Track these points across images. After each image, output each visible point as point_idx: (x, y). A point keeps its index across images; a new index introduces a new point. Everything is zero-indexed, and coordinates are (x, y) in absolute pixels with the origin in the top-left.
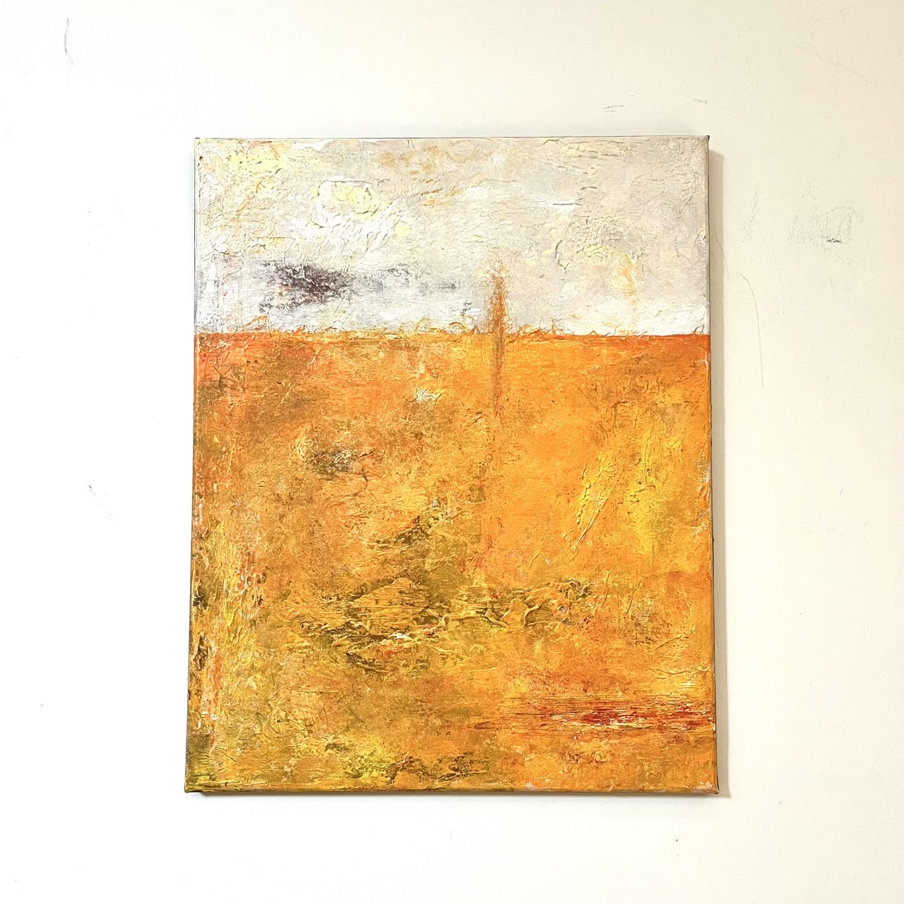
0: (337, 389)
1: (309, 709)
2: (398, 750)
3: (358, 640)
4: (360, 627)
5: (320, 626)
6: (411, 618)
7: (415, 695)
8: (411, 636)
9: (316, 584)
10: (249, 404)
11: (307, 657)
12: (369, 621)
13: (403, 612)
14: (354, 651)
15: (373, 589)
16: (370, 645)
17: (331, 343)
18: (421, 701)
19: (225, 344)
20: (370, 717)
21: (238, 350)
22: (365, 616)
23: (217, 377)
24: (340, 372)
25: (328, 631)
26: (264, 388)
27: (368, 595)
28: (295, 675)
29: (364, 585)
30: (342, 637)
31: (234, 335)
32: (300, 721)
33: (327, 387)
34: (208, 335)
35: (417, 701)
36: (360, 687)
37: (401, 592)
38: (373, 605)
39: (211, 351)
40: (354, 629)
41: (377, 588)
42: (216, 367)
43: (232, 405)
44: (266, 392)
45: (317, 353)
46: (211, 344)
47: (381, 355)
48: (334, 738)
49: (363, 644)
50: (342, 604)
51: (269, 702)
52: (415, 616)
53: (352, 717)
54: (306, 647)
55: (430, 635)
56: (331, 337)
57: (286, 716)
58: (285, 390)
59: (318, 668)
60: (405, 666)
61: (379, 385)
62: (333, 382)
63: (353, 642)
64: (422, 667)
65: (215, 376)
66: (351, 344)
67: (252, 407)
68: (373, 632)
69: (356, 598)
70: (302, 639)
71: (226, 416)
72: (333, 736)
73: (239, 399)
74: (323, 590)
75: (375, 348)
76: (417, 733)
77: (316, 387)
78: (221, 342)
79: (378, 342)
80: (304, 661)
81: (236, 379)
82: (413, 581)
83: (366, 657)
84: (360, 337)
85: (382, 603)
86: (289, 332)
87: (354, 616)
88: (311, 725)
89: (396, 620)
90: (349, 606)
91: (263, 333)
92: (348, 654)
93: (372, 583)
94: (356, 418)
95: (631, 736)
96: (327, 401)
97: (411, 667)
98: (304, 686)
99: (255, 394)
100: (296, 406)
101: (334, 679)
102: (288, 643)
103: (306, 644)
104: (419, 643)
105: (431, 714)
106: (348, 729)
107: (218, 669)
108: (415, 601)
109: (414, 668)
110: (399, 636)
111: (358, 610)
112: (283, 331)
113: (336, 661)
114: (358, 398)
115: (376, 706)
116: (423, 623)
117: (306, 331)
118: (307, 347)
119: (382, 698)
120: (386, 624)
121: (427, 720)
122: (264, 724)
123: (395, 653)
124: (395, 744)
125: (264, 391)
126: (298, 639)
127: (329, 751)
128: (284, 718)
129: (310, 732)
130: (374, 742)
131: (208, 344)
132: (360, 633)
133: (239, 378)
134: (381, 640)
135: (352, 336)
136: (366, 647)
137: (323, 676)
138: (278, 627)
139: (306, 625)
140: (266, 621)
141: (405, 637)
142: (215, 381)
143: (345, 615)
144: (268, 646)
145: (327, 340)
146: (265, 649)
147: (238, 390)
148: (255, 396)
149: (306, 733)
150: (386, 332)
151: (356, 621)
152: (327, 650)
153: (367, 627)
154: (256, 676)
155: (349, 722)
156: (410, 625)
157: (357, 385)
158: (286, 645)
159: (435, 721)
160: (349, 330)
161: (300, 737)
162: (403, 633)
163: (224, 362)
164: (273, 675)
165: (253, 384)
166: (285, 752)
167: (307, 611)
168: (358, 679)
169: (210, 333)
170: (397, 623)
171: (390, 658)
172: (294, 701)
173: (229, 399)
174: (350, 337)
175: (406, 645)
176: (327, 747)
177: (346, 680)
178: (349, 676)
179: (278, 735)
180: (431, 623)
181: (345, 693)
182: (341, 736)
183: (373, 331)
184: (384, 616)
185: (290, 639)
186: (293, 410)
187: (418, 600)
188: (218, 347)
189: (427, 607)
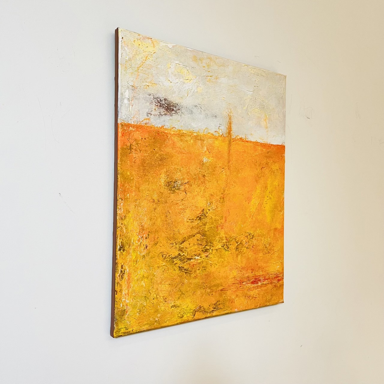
0: (176, 154)
1: (165, 292)
2: (196, 304)
3: (183, 261)
4: (184, 255)
5: (169, 256)
6: (201, 250)
7: (202, 281)
8: (201, 257)
9: (168, 238)
10: (142, 158)
11: (164, 269)
12: (187, 252)
13: (198, 248)
14: (181, 265)
15: (188, 239)
16: (187, 262)
17: (174, 134)
18: (204, 283)
19: (133, 129)
20: (187, 292)
21: (138, 132)
22: (185, 250)
23: (129, 144)
24: (177, 147)
25: (172, 258)
26: (148, 151)
27: (187, 242)
28: (160, 278)
29: (185, 238)
30: (177, 260)
31: (136, 125)
32: (162, 298)
33: (172, 153)
34: (125, 124)
35: (202, 283)
36: (183, 280)
37: (198, 240)
38: (188, 246)
39: (126, 131)
40: (181, 256)
41: (189, 239)
42: (128, 139)
43: (135, 158)
44: (149, 153)
45: (169, 138)
46: (126, 128)
47: (192, 141)
48: (174, 303)
49: (184, 262)
50: (177, 246)
51: (150, 291)
52: (202, 249)
53: (180, 293)
54: (164, 266)
55: (207, 256)
56: (174, 132)
57: (156, 296)
58: (157, 153)
59: (168, 274)
60: (199, 270)
61: (191, 154)
62: (175, 151)
63: (181, 261)
64: (204, 269)
65: (128, 144)
66: (182, 135)
67: (143, 160)
68: (188, 257)
69: (182, 243)
70: (162, 262)
71: (133, 163)
72: (174, 302)
73: (138, 155)
74: (170, 240)
75: (190, 138)
76: (202, 296)
77: (168, 153)
78: (131, 128)
79: (191, 136)
80: (163, 271)
81: (137, 146)
82: (202, 235)
83: (186, 267)
84: (185, 133)
85: (191, 245)
86: (158, 127)
87: (181, 251)
88: (166, 299)
89: (196, 251)
90: (180, 247)
91: (148, 126)
92: (179, 267)
93: (188, 237)
94: (182, 167)
95: (264, 287)
96: (173, 159)
97: (201, 269)
98: (163, 282)
99: (145, 154)
100: (161, 160)
101: (174, 278)
102: (157, 264)
103: (164, 264)
104: (203, 260)
105: (207, 288)
106: (179, 298)
107: (129, 279)
108: (202, 243)
109: (202, 270)
110: (197, 258)
111: (183, 248)
112: (156, 127)
113: (175, 270)
114: (184, 159)
115: (189, 287)
116: (205, 252)
117: (165, 127)
118: (165, 134)
119: (191, 283)
120: (192, 253)
121: (206, 290)
122: (148, 301)
123: (196, 265)
124: (195, 301)
125: (148, 152)
126: (161, 262)
127: (172, 308)
128: (155, 297)
129: (166, 301)
130: (188, 302)
131: (125, 128)
132: (184, 258)
133: (138, 146)
134: (190, 260)
135: (182, 132)
136: (186, 263)
137: (170, 277)
138: (153, 258)
139: (164, 256)
140: (149, 255)
141: (199, 258)
142: (128, 146)
143: (178, 250)
144: (149, 266)
145: (172, 133)
146: (148, 267)
147: (138, 151)
148: (145, 155)
149: (164, 302)
150: (194, 132)
151: (182, 253)
152: (171, 266)
153: (186, 255)
154: (145, 280)
155: (179, 295)
156: (200, 253)
157: (183, 154)
158: (157, 265)
159: (208, 290)
160: (181, 129)
161: (162, 304)
162: (198, 256)
163: (132, 137)
164: (151, 279)
165: (143, 149)
166: (156, 312)
167: (164, 250)
168: (183, 277)
169: (126, 123)
170: (196, 252)
171: (194, 267)
172: (159, 289)
173: (134, 155)
174: (181, 132)
175: (199, 261)
176: (172, 307)
177: (179, 277)
178: (179, 276)
179: (153, 305)
180: (207, 252)
181: (178, 283)
182: (176, 302)
183: (189, 131)
184: (192, 250)
185: (158, 263)
186: (160, 162)
187: (203, 243)
188: (129, 130)
189: (206, 245)
